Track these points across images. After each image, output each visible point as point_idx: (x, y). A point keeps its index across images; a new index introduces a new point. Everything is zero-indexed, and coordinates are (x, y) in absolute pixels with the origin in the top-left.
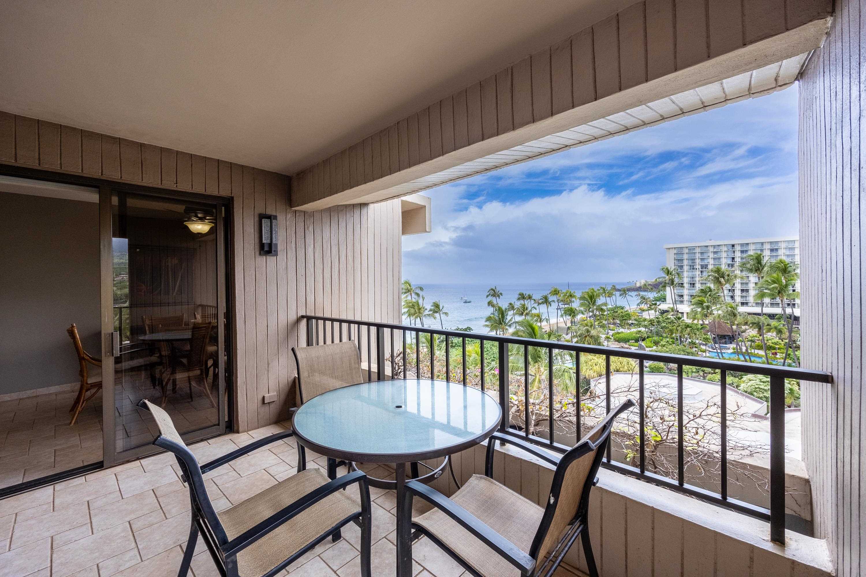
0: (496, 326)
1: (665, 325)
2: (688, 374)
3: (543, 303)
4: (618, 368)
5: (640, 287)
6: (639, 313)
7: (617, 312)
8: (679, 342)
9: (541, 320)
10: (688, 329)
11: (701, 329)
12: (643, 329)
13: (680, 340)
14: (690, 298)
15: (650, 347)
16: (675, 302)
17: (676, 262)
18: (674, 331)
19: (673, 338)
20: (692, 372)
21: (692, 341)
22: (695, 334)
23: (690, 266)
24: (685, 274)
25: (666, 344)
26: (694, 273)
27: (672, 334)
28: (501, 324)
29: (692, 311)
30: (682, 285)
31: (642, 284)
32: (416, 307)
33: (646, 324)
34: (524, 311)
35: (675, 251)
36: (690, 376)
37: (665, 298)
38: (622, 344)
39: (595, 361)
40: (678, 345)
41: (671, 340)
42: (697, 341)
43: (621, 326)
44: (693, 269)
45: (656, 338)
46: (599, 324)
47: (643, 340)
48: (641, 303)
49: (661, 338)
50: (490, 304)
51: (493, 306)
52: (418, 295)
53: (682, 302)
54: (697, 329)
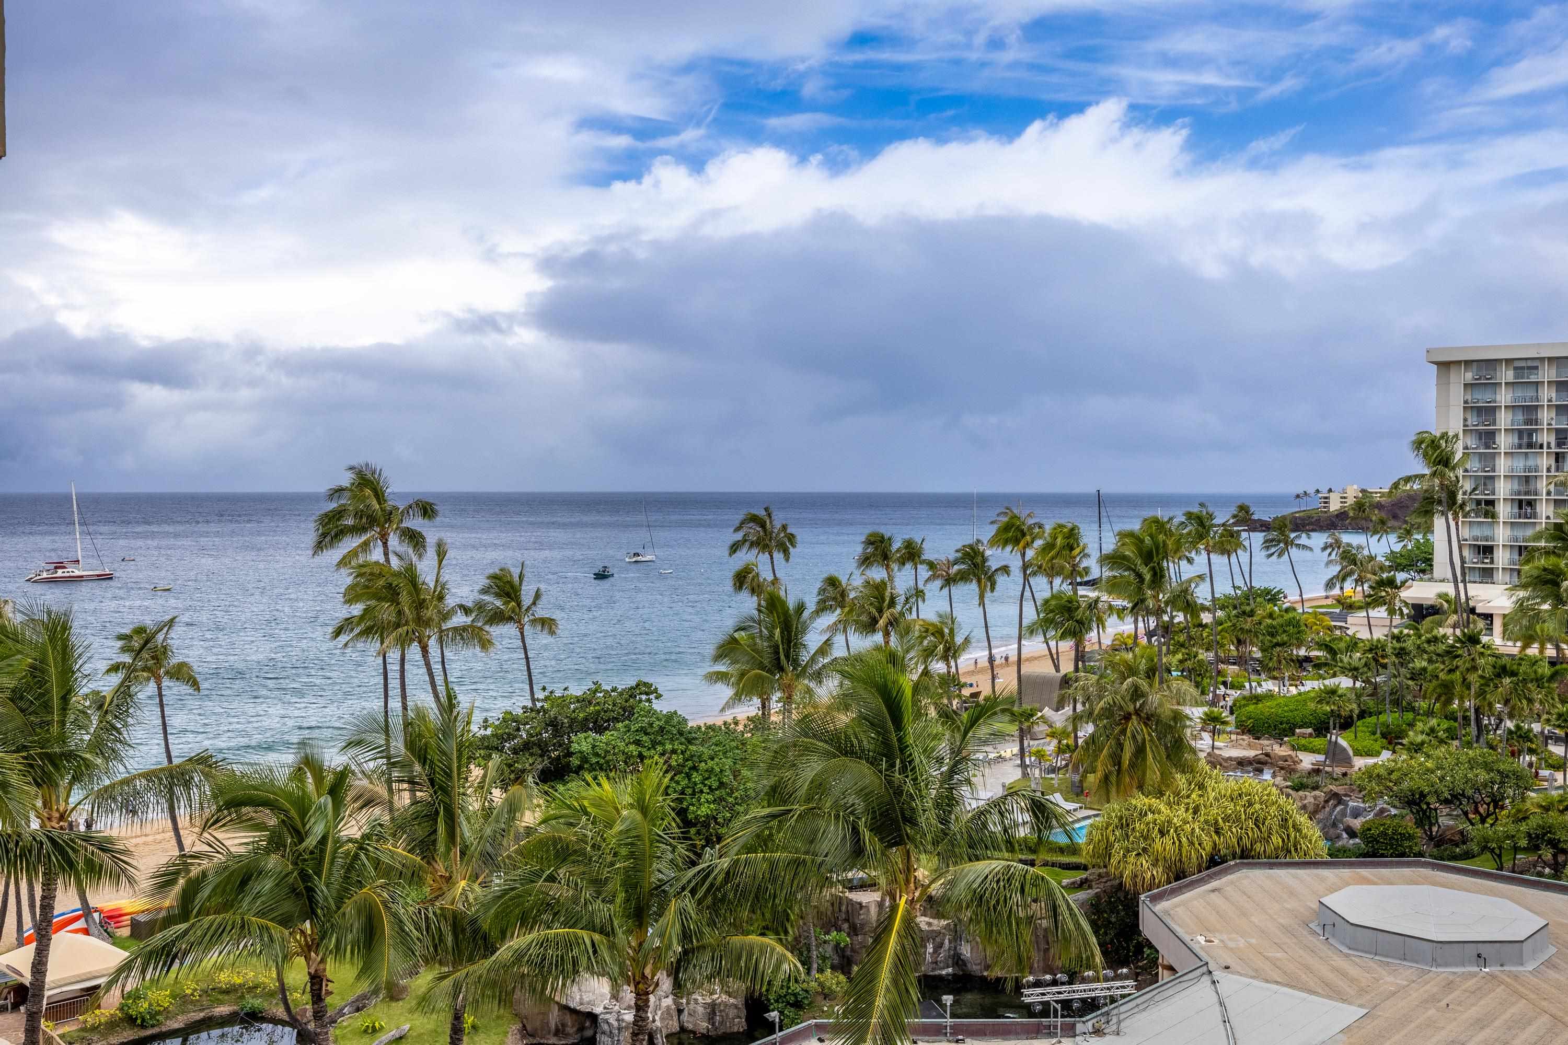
0: (759, 677)
1: (1424, 664)
2: (1500, 856)
3: (963, 577)
4: (1246, 842)
5: (1342, 515)
6: (1333, 616)
7: (1251, 614)
8: (1473, 730)
9: (947, 650)
10: (1507, 681)
11: (1552, 678)
12: (1345, 682)
13: (1478, 721)
14: (1516, 557)
15: (1369, 754)
16: (1463, 575)
17: (1472, 420)
18: (1458, 688)
19: (1452, 717)
20: (1516, 849)
21: (1518, 727)
22: (1530, 701)
23: (1520, 432)
24: (1502, 465)
25: (1426, 738)
26: (1531, 462)
27: (1449, 701)
28: (781, 669)
29: (1521, 607)
30: (1487, 508)
31: (1351, 501)
32: (404, 598)
33: (1355, 663)
34: (880, 611)
35: (1469, 376)
36: (1508, 864)
37: (1431, 560)
38: (1266, 742)
39: (1161, 818)
40: (1469, 745)
41: (1445, 724)
42: (1536, 727)
43: (1266, 668)
44: (1530, 445)
45: (1390, 718)
46: (1181, 661)
47: (1346, 724)
48: (1342, 577)
49: (1410, 716)
50: (742, 579)
51: (756, 590)
52: (415, 539)
53: (1487, 575)
54: (1537, 680)
